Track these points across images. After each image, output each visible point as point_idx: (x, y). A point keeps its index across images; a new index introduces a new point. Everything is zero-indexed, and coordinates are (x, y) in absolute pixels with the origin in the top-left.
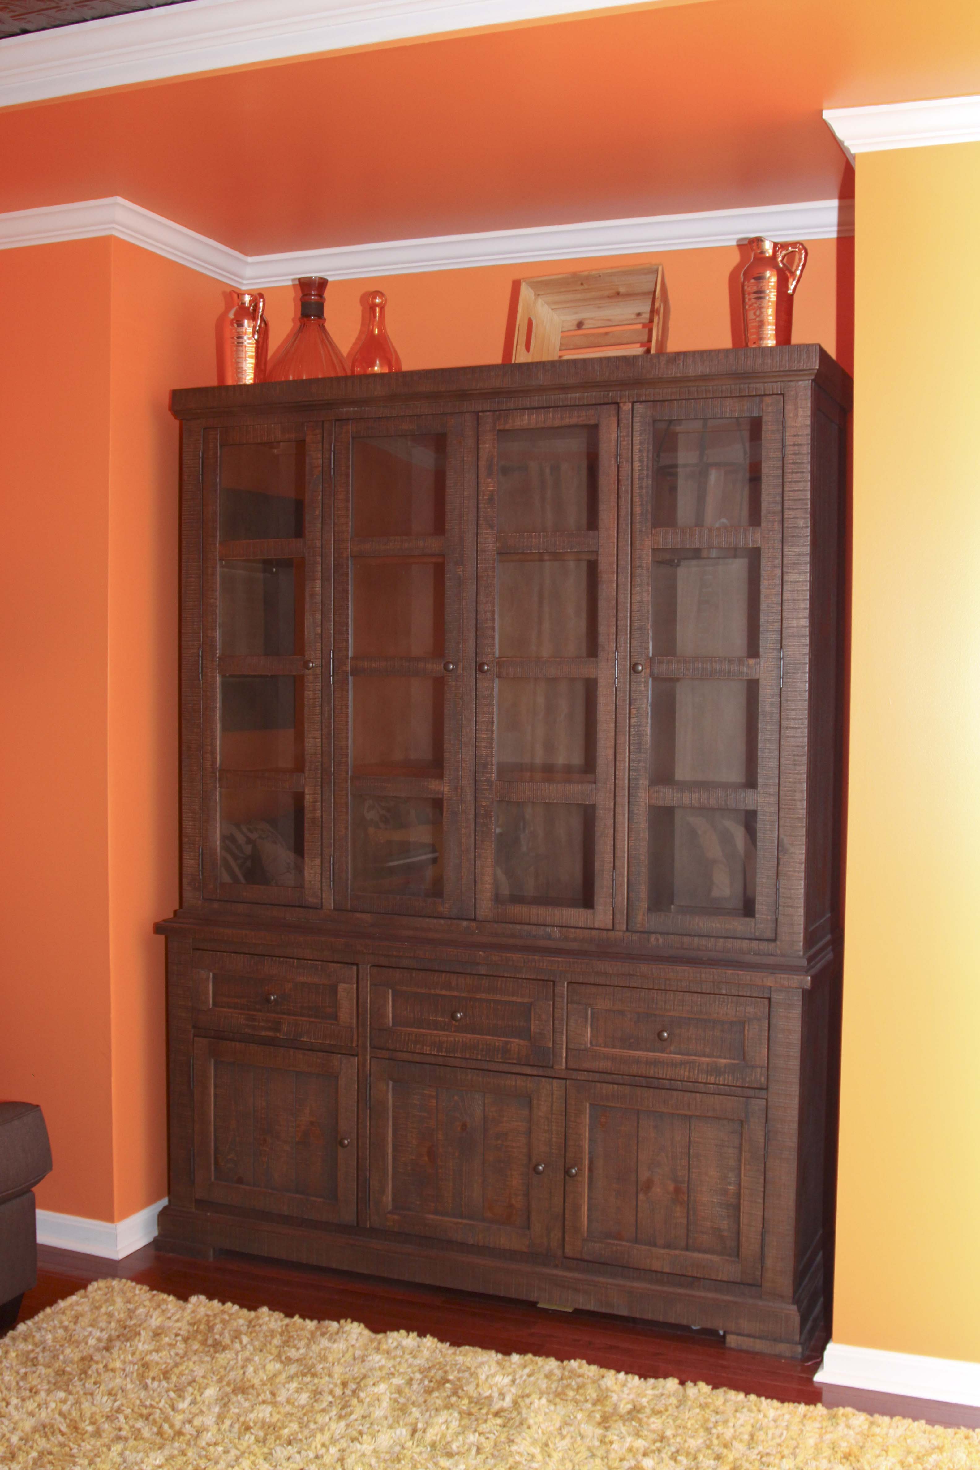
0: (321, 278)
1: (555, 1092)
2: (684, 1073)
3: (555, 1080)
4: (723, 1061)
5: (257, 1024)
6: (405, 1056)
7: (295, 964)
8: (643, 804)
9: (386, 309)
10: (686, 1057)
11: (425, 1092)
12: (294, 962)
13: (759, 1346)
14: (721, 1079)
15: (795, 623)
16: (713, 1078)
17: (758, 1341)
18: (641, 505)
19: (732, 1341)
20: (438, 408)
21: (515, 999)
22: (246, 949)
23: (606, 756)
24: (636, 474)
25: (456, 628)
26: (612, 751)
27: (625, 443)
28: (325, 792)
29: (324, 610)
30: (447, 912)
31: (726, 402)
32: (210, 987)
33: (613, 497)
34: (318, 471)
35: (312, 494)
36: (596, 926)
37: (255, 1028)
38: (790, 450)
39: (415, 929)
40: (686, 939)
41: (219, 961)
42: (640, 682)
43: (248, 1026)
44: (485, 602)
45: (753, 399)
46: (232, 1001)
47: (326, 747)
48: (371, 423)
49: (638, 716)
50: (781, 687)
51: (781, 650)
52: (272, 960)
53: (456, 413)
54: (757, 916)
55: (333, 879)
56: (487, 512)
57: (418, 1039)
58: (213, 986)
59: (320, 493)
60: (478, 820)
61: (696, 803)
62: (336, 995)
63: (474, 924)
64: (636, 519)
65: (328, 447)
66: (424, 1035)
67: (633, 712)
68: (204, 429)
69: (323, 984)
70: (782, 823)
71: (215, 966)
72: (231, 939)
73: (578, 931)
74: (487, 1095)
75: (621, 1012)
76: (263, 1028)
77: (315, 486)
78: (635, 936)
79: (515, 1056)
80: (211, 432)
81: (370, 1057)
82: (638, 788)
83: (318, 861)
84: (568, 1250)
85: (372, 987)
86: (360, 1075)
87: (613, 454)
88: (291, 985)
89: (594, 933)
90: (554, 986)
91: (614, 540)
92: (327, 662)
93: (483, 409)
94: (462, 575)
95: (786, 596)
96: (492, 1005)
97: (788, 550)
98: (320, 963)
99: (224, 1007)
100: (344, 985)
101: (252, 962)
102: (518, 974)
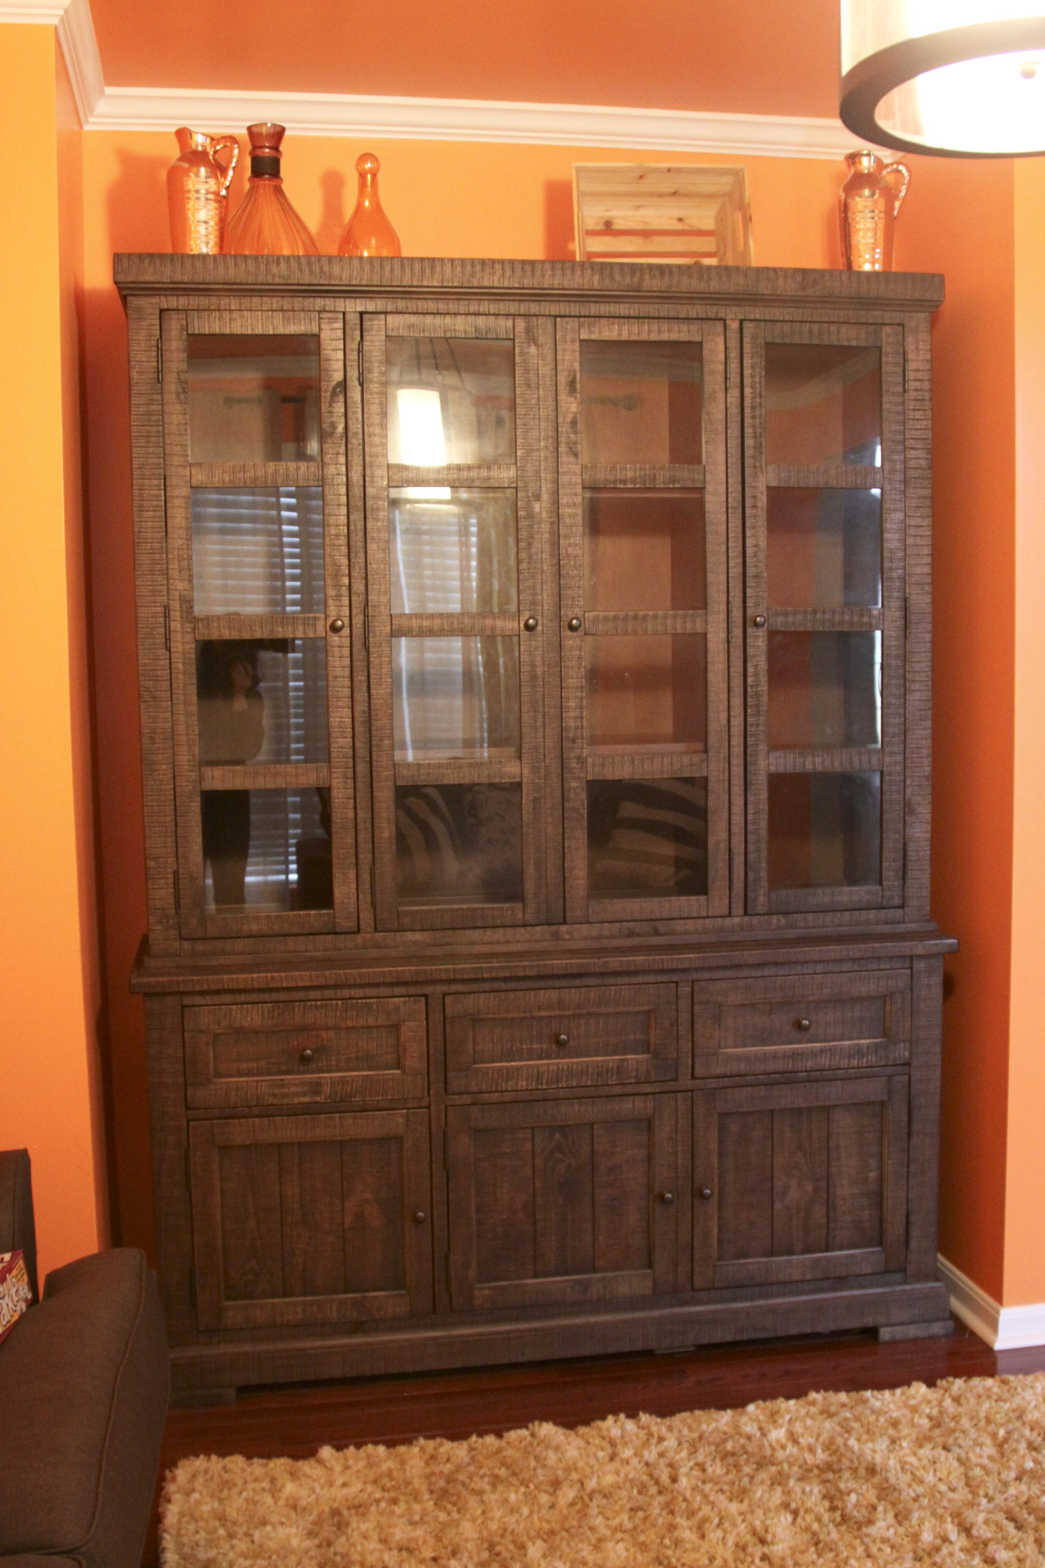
0: (274, 125)
1: (680, 1107)
2: (824, 1061)
3: (679, 1095)
4: (864, 1041)
5: (286, 1090)
6: (494, 1097)
7: (340, 1005)
8: (762, 772)
9: (380, 176)
10: (826, 1044)
11: (519, 1134)
12: (337, 1005)
13: (913, 1331)
14: (865, 1061)
15: (918, 570)
16: (855, 1062)
17: (911, 1327)
18: (755, 437)
19: (885, 1334)
20: (503, 307)
21: (632, 1009)
22: (266, 997)
23: (718, 721)
24: (747, 403)
25: (533, 576)
26: (725, 715)
27: (734, 366)
28: (360, 785)
29: (352, 555)
30: (529, 918)
31: (844, 328)
32: (211, 1054)
33: (721, 427)
34: (338, 376)
35: (331, 406)
36: (710, 914)
37: (283, 1096)
38: (911, 385)
39: (490, 943)
40: (810, 917)
41: (225, 1016)
42: (757, 637)
43: (274, 1095)
44: (570, 545)
45: (872, 328)
46: (244, 1066)
47: (359, 728)
48: (413, 319)
49: (756, 675)
50: (905, 637)
51: (905, 600)
52: (305, 1006)
53: (526, 316)
54: (884, 883)
55: (373, 894)
56: (569, 437)
57: (510, 1074)
58: (214, 1051)
59: (343, 404)
60: (566, 804)
61: (819, 768)
62: (398, 1037)
63: (563, 928)
64: (749, 452)
65: (353, 346)
66: (518, 1068)
67: (750, 670)
68: (162, 311)
69: (378, 1027)
70: (908, 782)
71: (219, 1024)
72: (249, 986)
73: (690, 922)
74: (595, 1126)
75: (753, 1005)
76: (297, 1094)
77: (334, 394)
78: (755, 920)
79: (634, 1074)
80: (174, 315)
81: (446, 1107)
82: (757, 755)
83: (352, 874)
84: (698, 1282)
85: (447, 1021)
86: (434, 1129)
87: (720, 378)
88: (331, 1034)
89: (708, 922)
90: (677, 987)
91: (723, 476)
92: (358, 621)
93: (562, 313)
94: (541, 512)
95: (910, 541)
96: (601, 1021)
97: (910, 492)
98: (375, 1000)
99: (232, 1076)
100: (409, 1023)
101: (276, 1013)
102: (633, 980)
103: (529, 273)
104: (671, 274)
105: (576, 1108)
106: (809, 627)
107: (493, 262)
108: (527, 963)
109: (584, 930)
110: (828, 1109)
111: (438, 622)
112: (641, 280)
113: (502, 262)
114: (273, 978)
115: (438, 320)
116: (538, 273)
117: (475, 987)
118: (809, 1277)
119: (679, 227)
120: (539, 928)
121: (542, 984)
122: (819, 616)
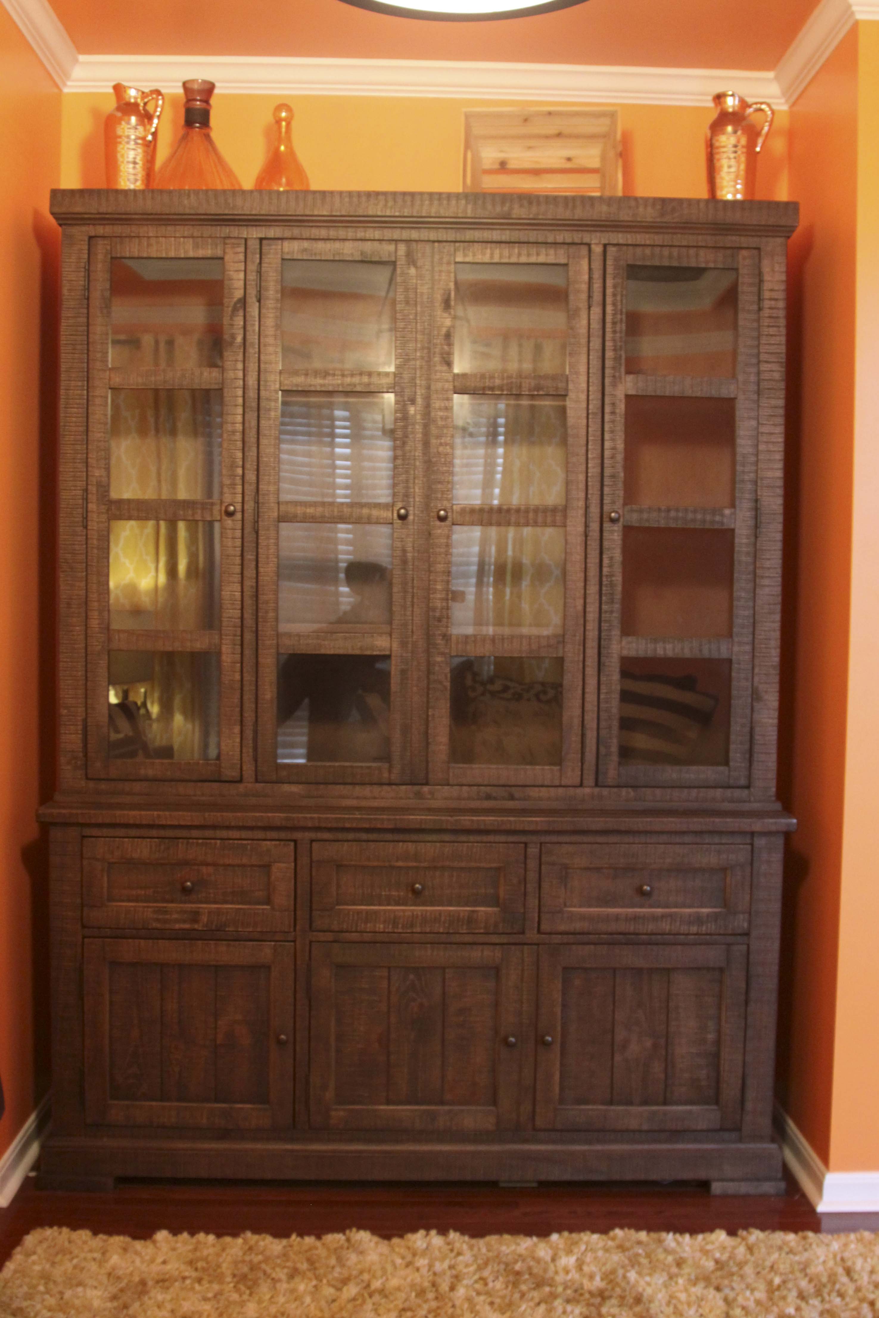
0: (205, 82)
1: (526, 959)
2: (665, 926)
3: (526, 947)
4: (705, 910)
5: (168, 917)
6: (354, 936)
7: (218, 844)
8: (615, 656)
9: (294, 124)
10: (667, 910)
11: (376, 972)
12: (216, 844)
13: (745, 1188)
14: (704, 928)
15: (770, 474)
16: (695, 928)
17: (743, 1184)
18: (615, 350)
19: (717, 1188)
20: (388, 234)
21: (482, 865)
22: (154, 833)
23: (575, 607)
24: (609, 318)
25: (407, 472)
26: (582, 601)
27: (597, 286)
28: (247, 652)
29: (246, 449)
30: (393, 777)
31: (702, 252)
32: (105, 879)
33: (584, 341)
34: (239, 294)
35: (231, 319)
36: (563, 783)
37: (166, 921)
38: (767, 304)
39: (358, 798)
40: (658, 792)
41: (118, 848)
42: (612, 532)
43: (158, 920)
44: (441, 444)
45: (729, 252)
47: (248, 602)
48: (306, 244)
49: (611, 566)
50: (756, 537)
51: (756, 501)
52: (188, 843)
53: (408, 241)
54: (731, 764)
55: (255, 749)
56: (443, 349)
57: (369, 917)
58: (108, 877)
59: (242, 318)
60: (432, 677)
61: (670, 654)
62: (269, 877)
63: (426, 789)
64: (608, 363)
65: (252, 267)
66: (376, 912)
67: (606, 561)
68: (91, 238)
69: (252, 866)
70: (756, 670)
71: (113, 854)
72: (138, 822)
73: (543, 789)
74: (447, 970)
75: (598, 869)
76: (177, 921)
77: (235, 309)
78: (605, 791)
79: (482, 925)
80: (100, 242)
81: (311, 942)
82: (610, 640)
83: (237, 729)
84: (539, 1123)
85: (314, 865)
86: (298, 962)
87: (584, 296)
88: (211, 869)
89: (561, 790)
90: (526, 848)
91: (584, 385)
92: (249, 506)
93: (440, 239)
94: (415, 414)
95: (762, 447)
96: (455, 874)
97: (764, 402)
98: (249, 842)
99: (123, 901)
100: (279, 864)
101: (162, 847)
102: (485, 838)
103: (409, 203)
104: (539, 203)
105: (429, 952)
106: (663, 524)
107: (377, 194)
108: (385, 817)
109: (445, 791)
110: (668, 971)
111: (320, 509)
112: (511, 208)
113: (385, 194)
114: (159, 816)
115: (328, 246)
116: (418, 202)
117: (340, 836)
118: (645, 1127)
119: (569, 165)
120: (403, 788)
121: (400, 837)
122: (673, 514)
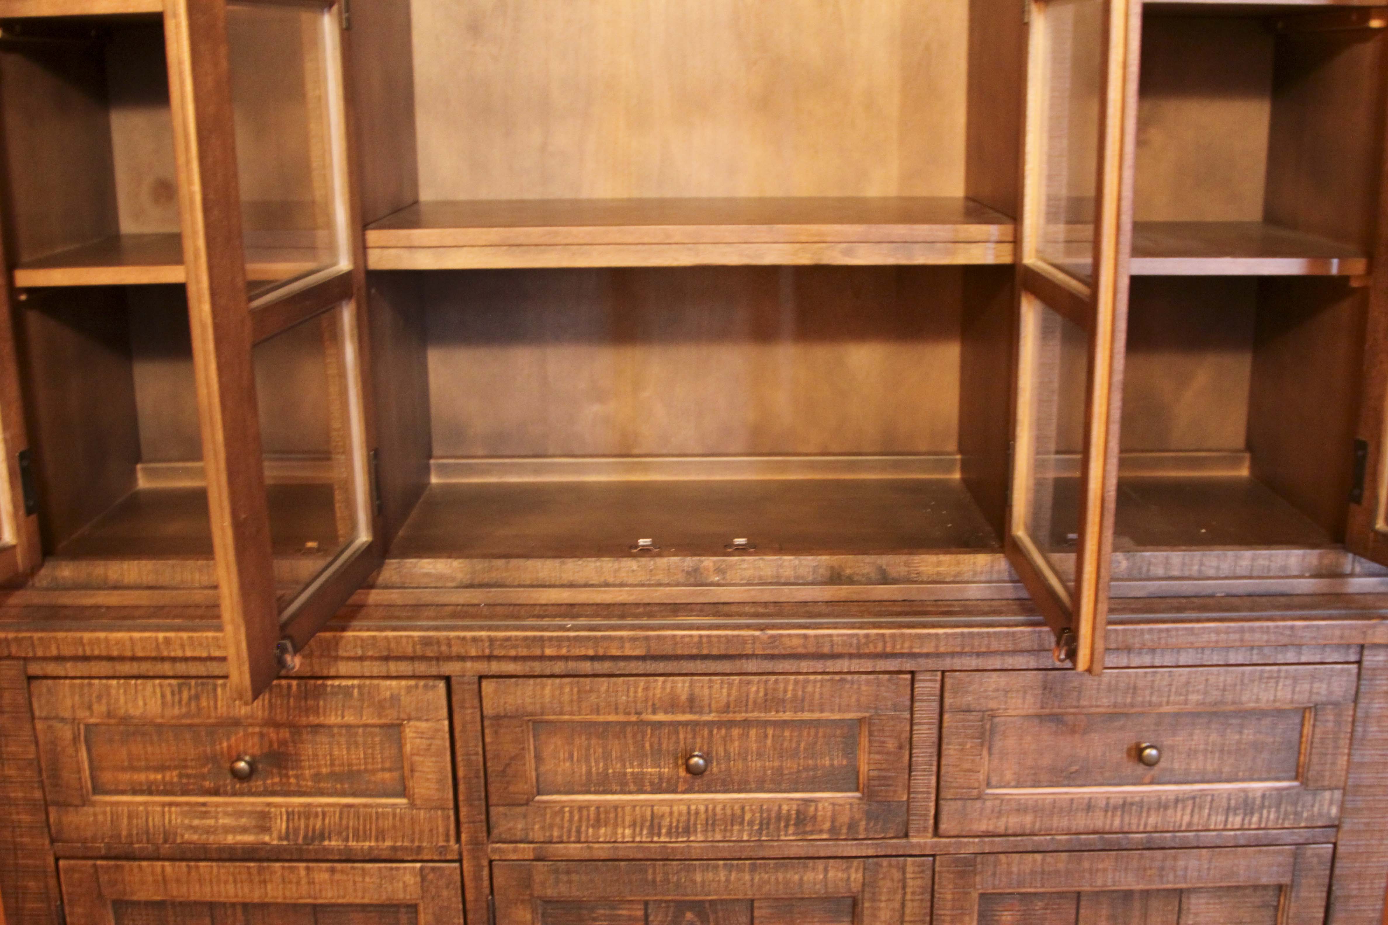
1: (910, 883)
2: (1182, 817)
3: (909, 861)
4: (1258, 786)
5: (211, 822)
6: (575, 850)
7: (294, 688)
10: (1187, 788)
11: (620, 912)
12: (289, 687)
14: (1255, 819)
16: (1238, 819)
21: (826, 715)
22: (167, 668)
32: (84, 754)
37: (208, 831)
41: (99, 697)
43: (193, 828)
46: (142, 777)
57: (603, 815)
58: (89, 750)
62: (401, 747)
63: (709, 562)
66: (616, 807)
69: (366, 727)
71: (90, 708)
74: (757, 906)
75: (1056, 718)
76: (228, 830)
79: (827, 825)
81: (491, 862)
85: (487, 723)
86: (470, 896)
90: (913, 681)
96: (770, 732)
98: (356, 682)
99: (123, 792)
100: (418, 724)
101: (185, 695)
102: (831, 665)
105: (722, 875)
108: (625, 633)
110: (1180, 894)
117: (536, 667)
121: (661, 666)
